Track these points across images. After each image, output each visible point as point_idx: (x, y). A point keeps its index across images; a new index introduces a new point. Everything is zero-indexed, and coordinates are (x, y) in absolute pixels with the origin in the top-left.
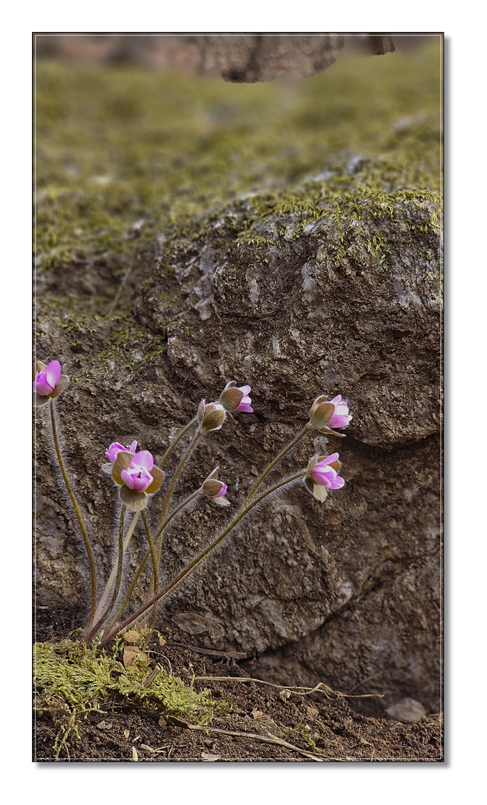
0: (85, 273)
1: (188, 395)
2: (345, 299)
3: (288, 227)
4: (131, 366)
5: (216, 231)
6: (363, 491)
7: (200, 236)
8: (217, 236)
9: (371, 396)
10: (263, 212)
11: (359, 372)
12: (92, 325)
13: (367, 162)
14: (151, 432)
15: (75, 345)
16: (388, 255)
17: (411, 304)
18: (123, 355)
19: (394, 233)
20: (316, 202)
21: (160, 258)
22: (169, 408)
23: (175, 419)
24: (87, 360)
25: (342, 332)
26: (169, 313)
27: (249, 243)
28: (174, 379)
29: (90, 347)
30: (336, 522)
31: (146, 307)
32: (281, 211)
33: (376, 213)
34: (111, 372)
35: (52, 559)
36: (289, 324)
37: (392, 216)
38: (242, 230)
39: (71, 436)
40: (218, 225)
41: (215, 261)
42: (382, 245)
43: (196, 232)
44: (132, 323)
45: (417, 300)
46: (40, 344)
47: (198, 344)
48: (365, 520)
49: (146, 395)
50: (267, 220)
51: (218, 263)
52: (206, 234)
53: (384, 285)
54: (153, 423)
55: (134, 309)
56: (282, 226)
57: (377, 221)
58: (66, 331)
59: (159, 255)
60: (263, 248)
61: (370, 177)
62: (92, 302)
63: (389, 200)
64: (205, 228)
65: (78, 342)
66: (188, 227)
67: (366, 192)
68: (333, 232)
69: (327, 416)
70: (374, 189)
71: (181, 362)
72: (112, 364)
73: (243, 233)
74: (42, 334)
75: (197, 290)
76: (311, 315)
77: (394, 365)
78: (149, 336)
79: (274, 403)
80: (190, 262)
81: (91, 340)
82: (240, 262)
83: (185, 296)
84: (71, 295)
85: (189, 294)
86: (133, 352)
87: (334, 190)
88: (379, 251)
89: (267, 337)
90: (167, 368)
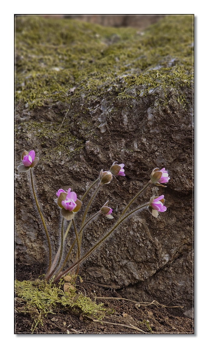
0: (48, 111)
1: (95, 167)
2: (167, 124)
3: (141, 91)
4: (69, 154)
5: (108, 92)
6: (174, 212)
7: (101, 95)
8: (109, 95)
9: (179, 169)
10: (130, 84)
11: (173, 157)
12: (51, 135)
13: (178, 61)
14: (78, 184)
15: (43, 144)
16: (187, 104)
18: (65, 149)
19: (190, 94)
20: (154, 79)
21: (82, 105)
22: (86, 173)
23: (88, 178)
24: (49, 151)
25: (166, 139)
26: (86, 130)
27: (123, 98)
28: (89, 160)
29: (50, 145)
30: (162, 226)
31: (76, 127)
32: (138, 84)
33: (182, 85)
34: (59, 156)
35: (32, 242)
36: (141, 135)
37: (189, 86)
38: (120, 92)
39: (41, 186)
40: (109, 90)
41: (108, 106)
42: (185, 99)
43: (99, 93)
44: (69, 134)
46: (27, 143)
47: (100, 144)
48: (175, 226)
49: (75, 167)
50: (132, 88)
51: (109, 107)
52: (104, 94)
53: (185, 118)
54: (78, 180)
55: (70, 128)
56: (139, 91)
57: (182, 88)
58: (39, 138)
59: (82, 103)
60: (130, 101)
61: (179, 68)
62: (51, 125)
63: (188, 79)
64: (103, 91)
65: (45, 143)
66: (95, 90)
67: (177, 75)
68: (162, 93)
69: (158, 177)
70: (181, 74)
71: (92, 152)
72: (60, 153)
73: (121, 93)
74: (28, 139)
75: (99, 119)
76: (151, 131)
77: (189, 155)
78: (77, 140)
79: (134, 172)
80: (96, 107)
81: (50, 142)
82: (119, 107)
83: (94, 122)
84: (42, 121)
85: (96, 121)
86: (70, 147)
87: (162, 74)
88: (183, 102)
89: (131, 141)
90: (85, 155)
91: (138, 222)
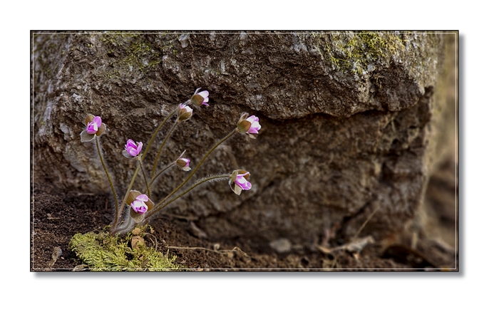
1: (173, 87)
2: (263, 45)
4: (142, 68)
9: (274, 95)
11: (268, 82)
12: (120, 40)
14: (152, 107)
15: (110, 52)
17: (301, 50)
18: (137, 62)
22: (162, 94)
23: (165, 100)
24: (117, 63)
25: (261, 62)
26: (164, 39)
28: (165, 78)
29: (119, 54)
34: (130, 73)
36: (231, 56)
39: (107, 109)
45: (305, 48)
46: (90, 52)
47: (180, 60)
49: (149, 87)
54: (153, 102)
58: (105, 44)
71: (170, 71)
72: (131, 67)
76: (243, 52)
81: (119, 50)
86: (143, 60)
89: (218, 60)
90: (162, 72)
91: (222, 150)
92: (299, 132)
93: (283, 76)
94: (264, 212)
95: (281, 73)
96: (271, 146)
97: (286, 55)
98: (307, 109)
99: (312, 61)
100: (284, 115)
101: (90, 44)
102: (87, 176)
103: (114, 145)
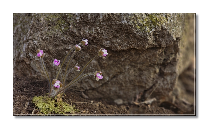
1: (74, 38)
2: (109, 21)
4: (61, 31)
6: (112, 58)
9: (114, 41)
11: (112, 36)
12: (53, 19)
14: (65, 46)
15: (49, 24)
17: (125, 23)
18: (60, 28)
22: (69, 41)
23: (71, 43)
24: (52, 28)
25: (109, 28)
26: (70, 19)
28: (71, 34)
29: (52, 25)
30: (105, 65)
34: (57, 32)
36: (97, 25)
44: (62, 19)
45: (126, 22)
46: (41, 24)
47: (76, 27)
49: (64, 38)
53: (119, 18)
54: (66, 44)
58: (47, 21)
69: (102, 54)
71: (72, 31)
72: (57, 30)
76: (102, 24)
77: (120, 35)
78: (66, 23)
79: (93, 41)
81: (52, 23)
86: (62, 27)
89: (92, 27)
90: (69, 32)
91: (94, 63)
92: (125, 56)
93: (118, 33)
94: (112, 88)
95: (117, 32)
96: (114, 61)
97: (119, 25)
98: (128, 46)
99: (129, 27)
100: (118, 49)
101: (41, 21)
102: (40, 73)
103: (51, 61)
